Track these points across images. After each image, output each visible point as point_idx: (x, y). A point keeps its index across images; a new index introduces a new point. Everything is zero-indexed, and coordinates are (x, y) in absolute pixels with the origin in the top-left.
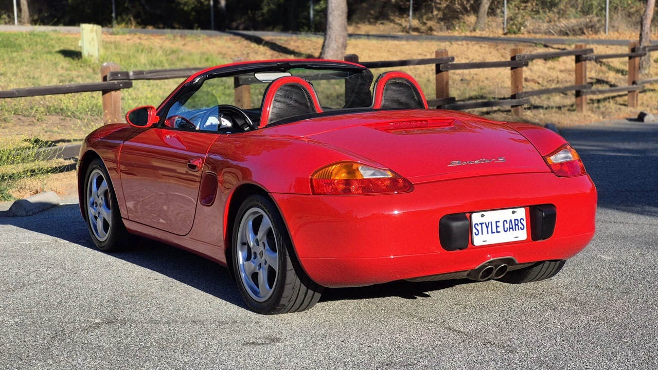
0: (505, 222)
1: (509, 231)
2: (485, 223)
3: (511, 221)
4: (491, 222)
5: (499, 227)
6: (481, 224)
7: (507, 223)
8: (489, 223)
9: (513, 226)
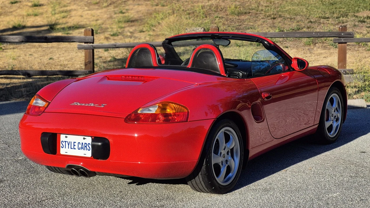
0: (79, 144)
1: (81, 149)
2: (68, 142)
3: (82, 143)
4: (71, 142)
5: (75, 145)
6: (65, 142)
7: (80, 144)
8: (70, 142)
9: (84, 147)
